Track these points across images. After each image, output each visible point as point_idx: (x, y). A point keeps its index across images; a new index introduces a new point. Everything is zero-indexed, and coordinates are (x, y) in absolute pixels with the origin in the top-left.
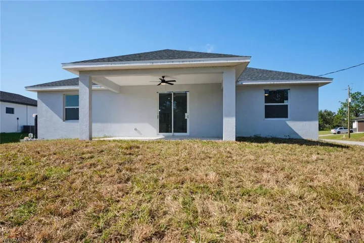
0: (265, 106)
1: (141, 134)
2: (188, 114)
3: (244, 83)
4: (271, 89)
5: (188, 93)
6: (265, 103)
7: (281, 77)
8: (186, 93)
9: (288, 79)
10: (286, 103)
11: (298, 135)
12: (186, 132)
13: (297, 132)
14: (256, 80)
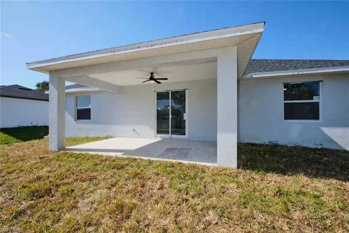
0: (285, 103)
1: (139, 135)
2: (187, 115)
3: (254, 76)
4: (292, 82)
5: (187, 91)
6: (284, 100)
7: (307, 66)
8: (185, 91)
9: (320, 67)
10: (315, 99)
11: (337, 143)
12: (185, 135)
13: (336, 140)
14: (271, 71)
